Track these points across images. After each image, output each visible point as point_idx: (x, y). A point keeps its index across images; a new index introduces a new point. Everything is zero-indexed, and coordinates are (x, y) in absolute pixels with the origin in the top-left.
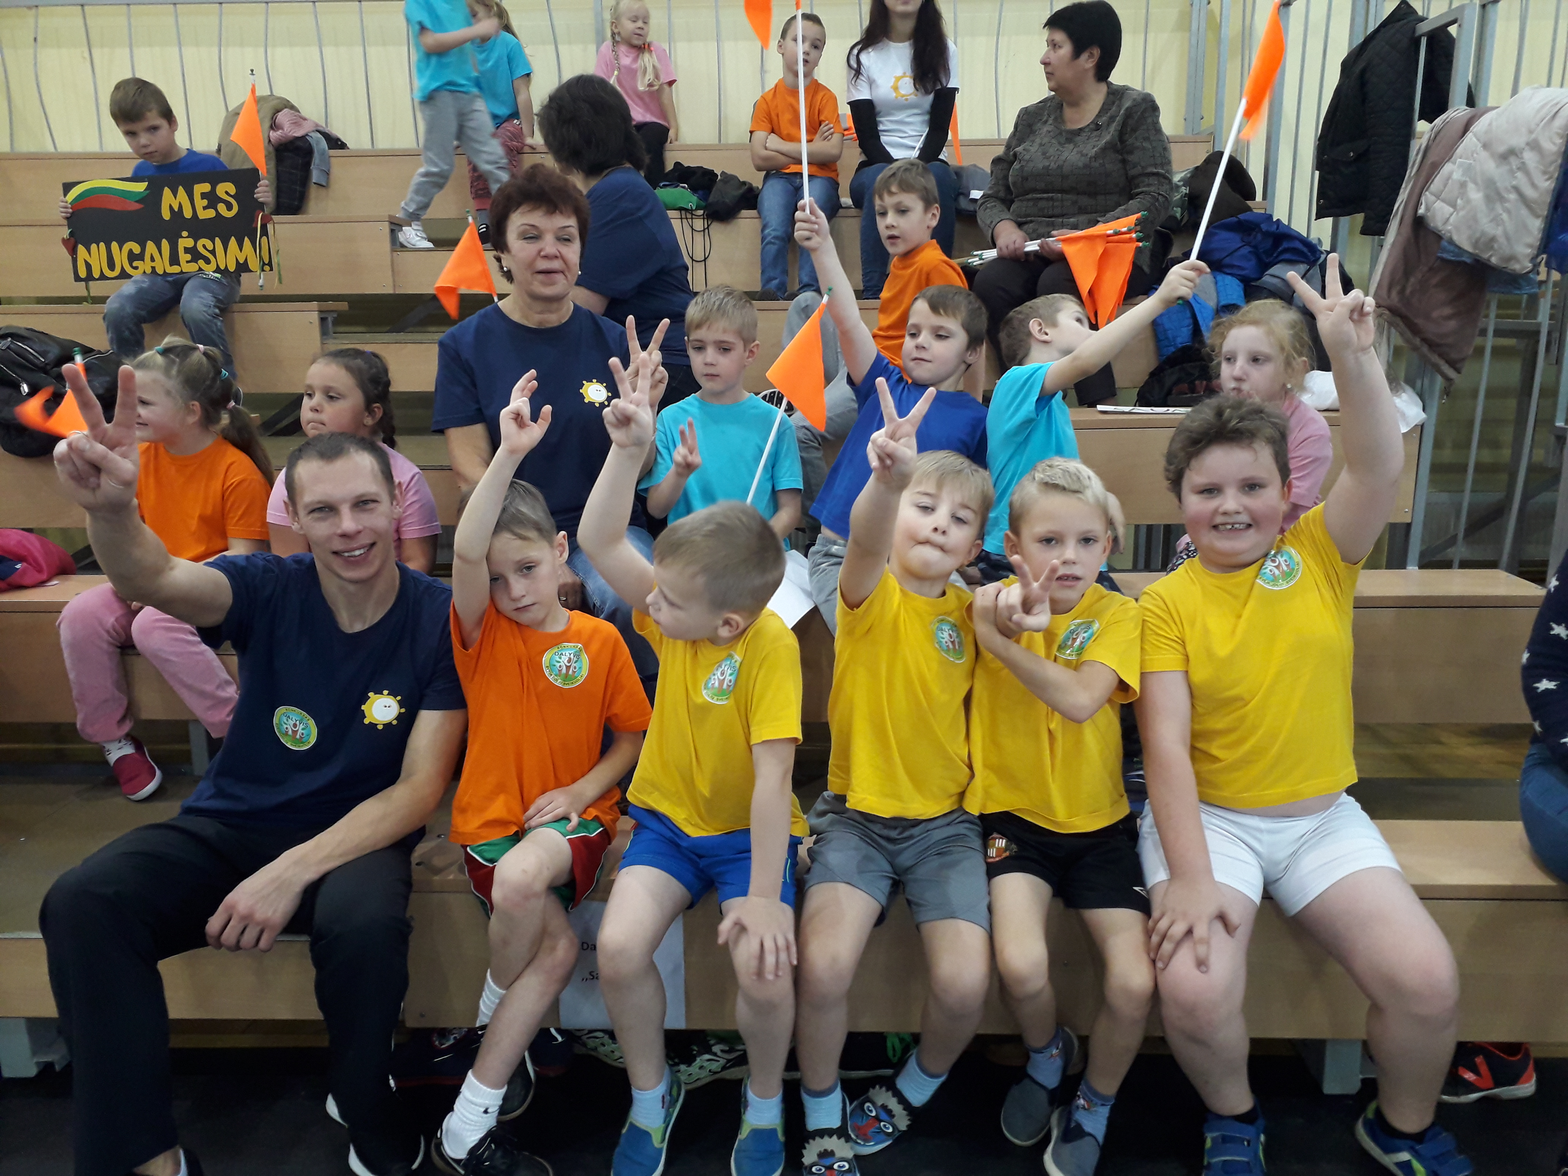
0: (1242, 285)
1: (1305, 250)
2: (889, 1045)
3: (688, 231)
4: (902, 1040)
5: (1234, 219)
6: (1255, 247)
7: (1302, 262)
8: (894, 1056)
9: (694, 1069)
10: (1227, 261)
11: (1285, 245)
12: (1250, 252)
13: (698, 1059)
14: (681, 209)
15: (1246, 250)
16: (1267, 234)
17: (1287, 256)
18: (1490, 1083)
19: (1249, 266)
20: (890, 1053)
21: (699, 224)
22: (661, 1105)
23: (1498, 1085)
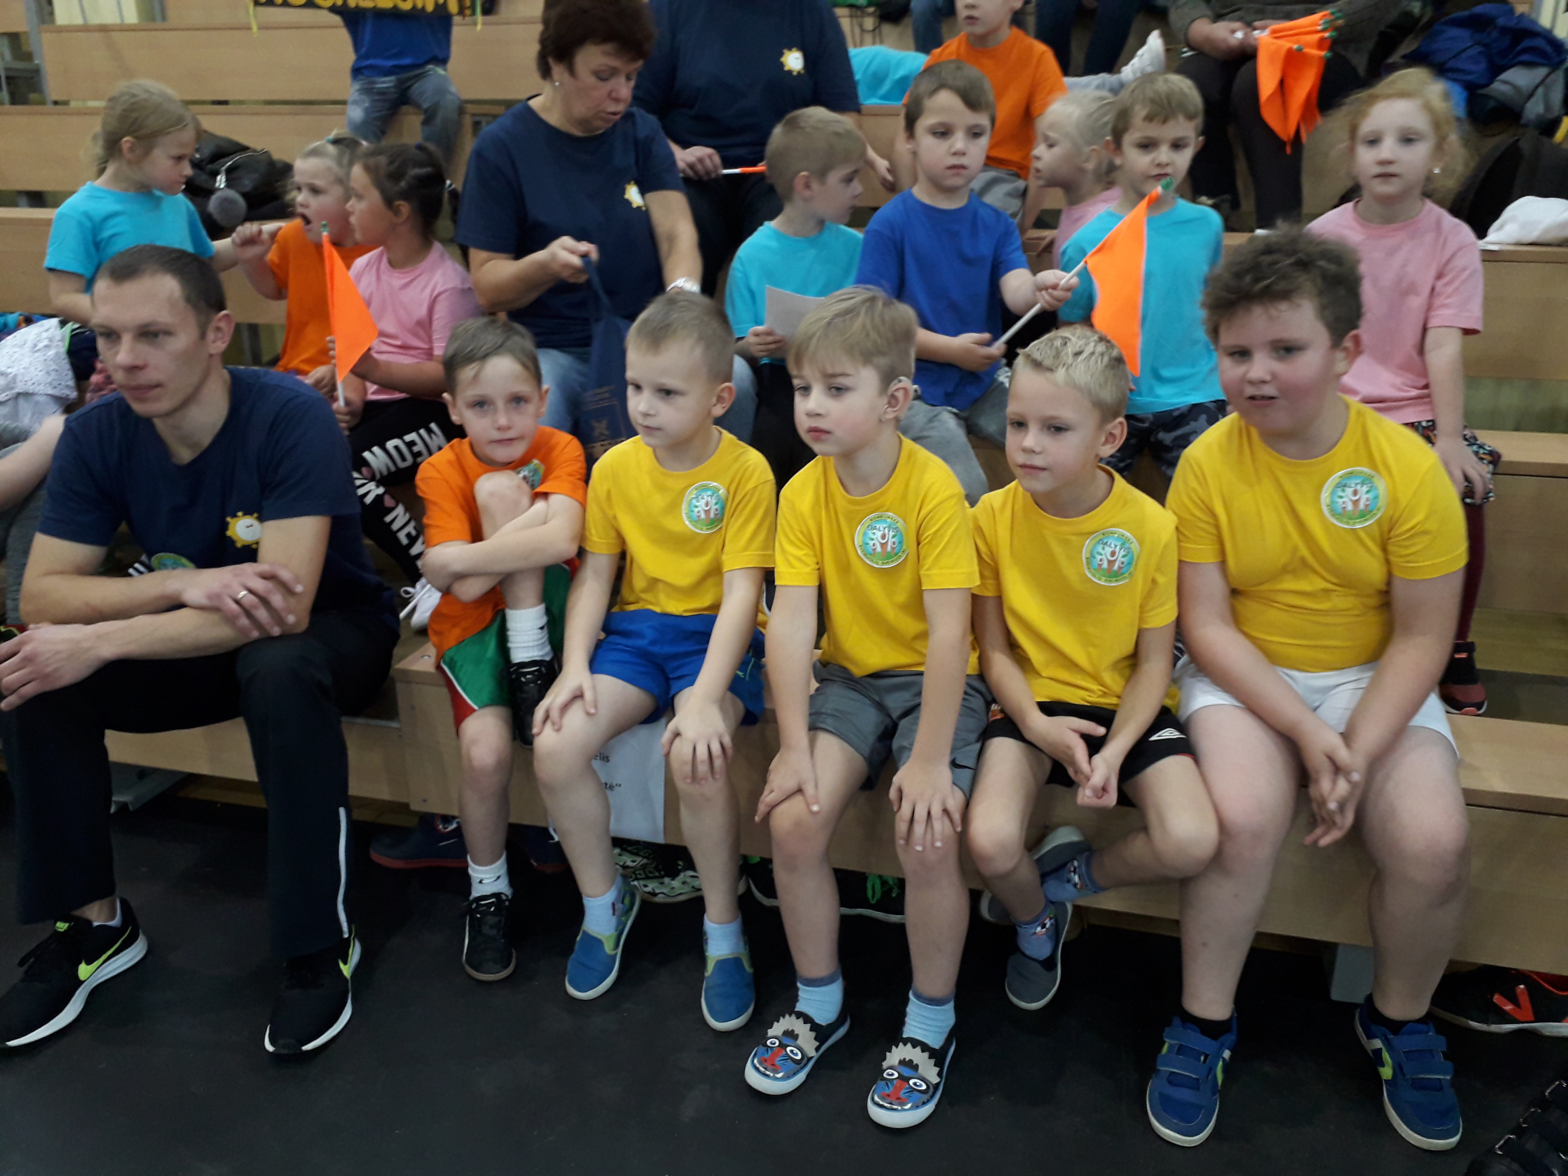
0: (1464, 94)
1: (1549, 49)
2: (869, 885)
3: (857, 31)
4: (884, 883)
5: (1465, 13)
6: (1486, 46)
7: (1543, 65)
8: (873, 897)
9: (676, 883)
10: (1452, 64)
11: (1527, 43)
12: (1480, 53)
13: (682, 875)
14: (851, 6)
15: (1478, 49)
16: (1504, 30)
17: (1525, 57)
18: (1530, 1015)
19: (1477, 69)
20: (870, 893)
21: (869, 23)
22: (611, 912)
23: (1539, 1017)
